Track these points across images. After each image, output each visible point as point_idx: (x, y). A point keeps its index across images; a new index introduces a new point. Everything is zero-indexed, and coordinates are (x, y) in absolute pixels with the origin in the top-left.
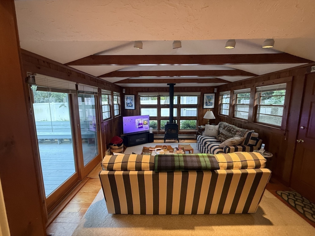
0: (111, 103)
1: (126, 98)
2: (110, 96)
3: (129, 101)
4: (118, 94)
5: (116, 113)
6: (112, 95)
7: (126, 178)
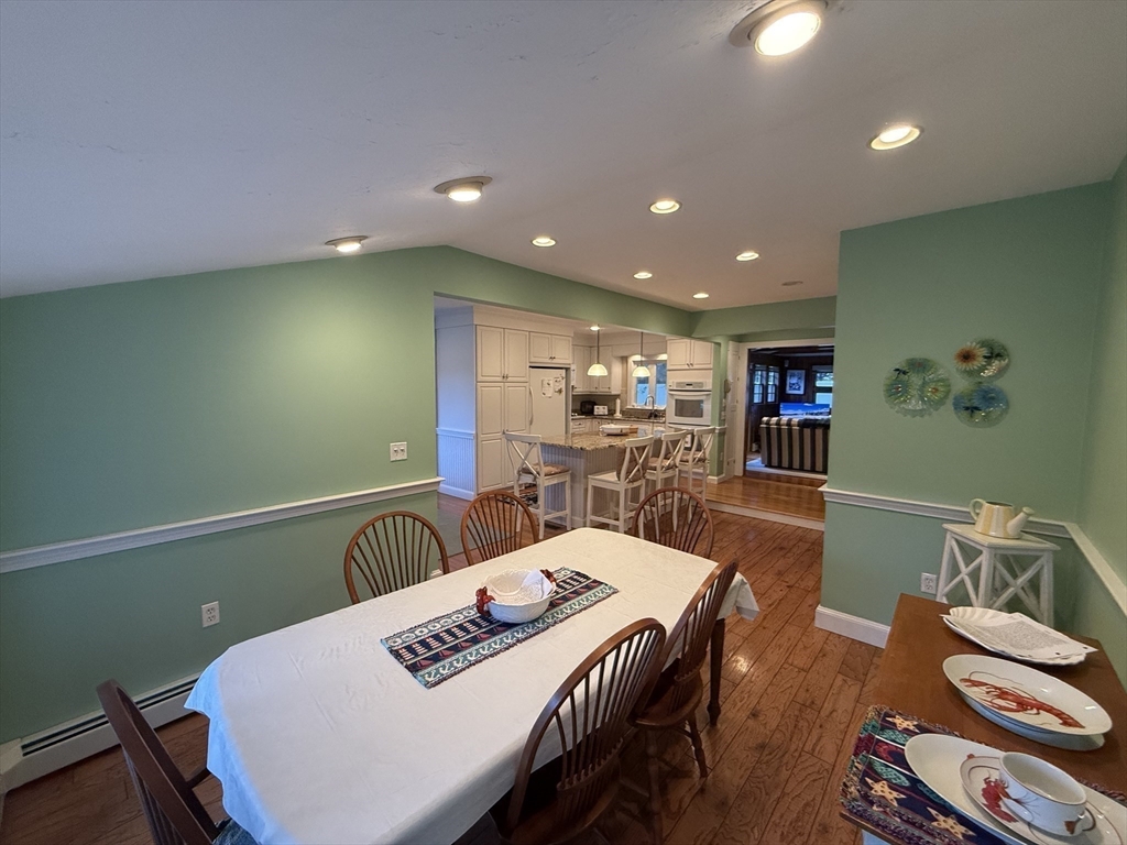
0: (764, 383)
1: (788, 374)
2: (764, 373)
3: (794, 381)
4: (777, 368)
5: (771, 399)
6: (768, 371)
7: (779, 430)
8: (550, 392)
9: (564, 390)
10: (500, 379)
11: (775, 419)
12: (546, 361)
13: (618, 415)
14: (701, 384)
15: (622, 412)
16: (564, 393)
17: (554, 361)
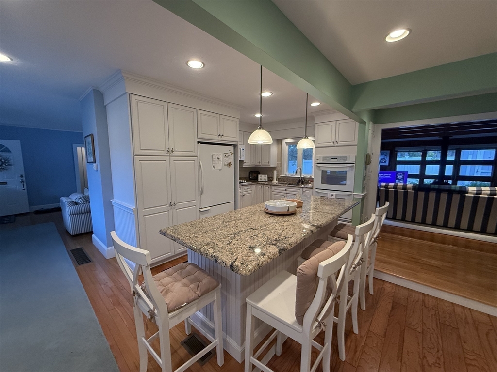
8: (220, 165)
9: (233, 163)
10: (165, 153)
11: (391, 184)
12: (215, 138)
13: (275, 181)
14: (345, 158)
15: (278, 179)
16: (232, 166)
17: (223, 138)
